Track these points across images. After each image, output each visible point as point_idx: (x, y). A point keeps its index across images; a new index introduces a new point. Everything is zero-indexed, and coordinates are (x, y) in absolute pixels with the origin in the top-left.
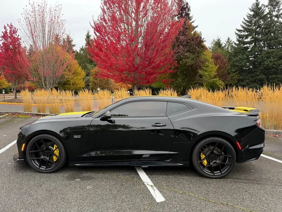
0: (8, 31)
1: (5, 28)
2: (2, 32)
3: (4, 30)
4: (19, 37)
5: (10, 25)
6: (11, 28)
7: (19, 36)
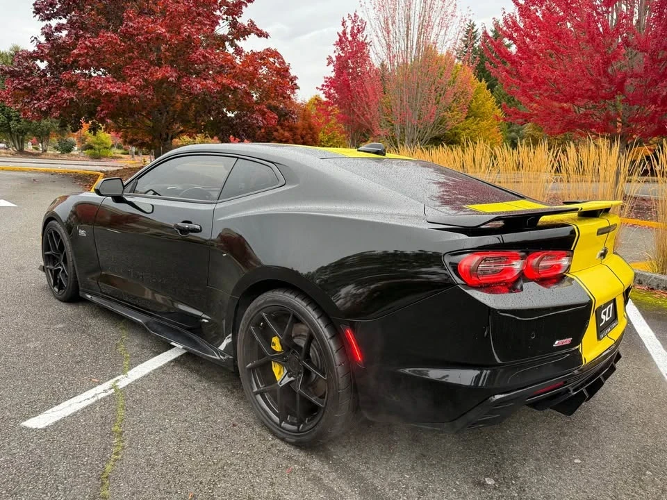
0: (348, 30)
1: (343, 24)
2: (338, 33)
3: (341, 29)
4: (368, 40)
5: (353, 16)
6: (354, 22)
7: (368, 38)
